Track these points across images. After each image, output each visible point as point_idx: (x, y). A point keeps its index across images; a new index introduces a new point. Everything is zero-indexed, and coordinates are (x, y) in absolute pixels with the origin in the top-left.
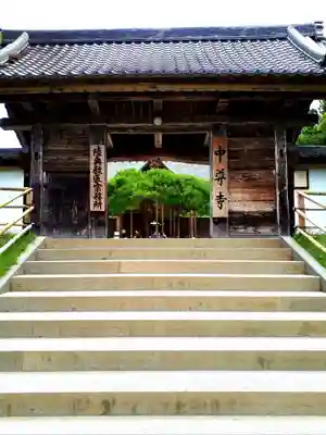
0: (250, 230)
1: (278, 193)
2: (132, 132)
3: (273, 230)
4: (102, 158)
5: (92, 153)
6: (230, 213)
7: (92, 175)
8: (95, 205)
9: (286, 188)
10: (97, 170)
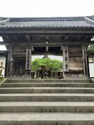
0: (76, 76)
1: (84, 65)
2: (39, 46)
3: (83, 76)
4: (30, 54)
5: (27, 52)
6: (70, 70)
7: (27, 58)
8: (27, 67)
9: (86, 63)
10: (28, 57)
